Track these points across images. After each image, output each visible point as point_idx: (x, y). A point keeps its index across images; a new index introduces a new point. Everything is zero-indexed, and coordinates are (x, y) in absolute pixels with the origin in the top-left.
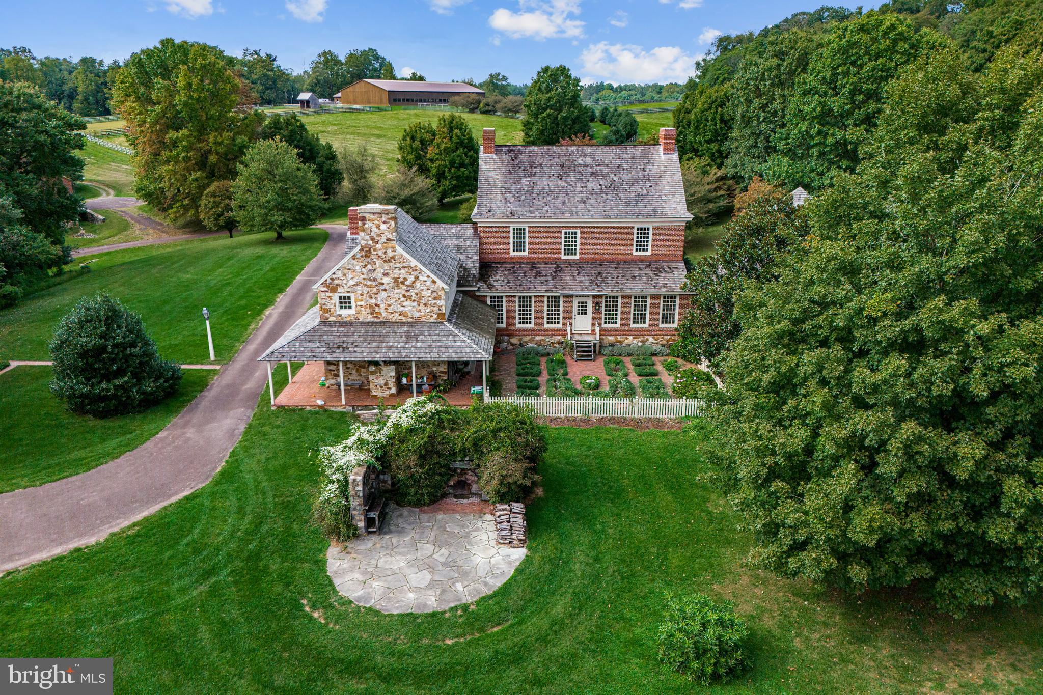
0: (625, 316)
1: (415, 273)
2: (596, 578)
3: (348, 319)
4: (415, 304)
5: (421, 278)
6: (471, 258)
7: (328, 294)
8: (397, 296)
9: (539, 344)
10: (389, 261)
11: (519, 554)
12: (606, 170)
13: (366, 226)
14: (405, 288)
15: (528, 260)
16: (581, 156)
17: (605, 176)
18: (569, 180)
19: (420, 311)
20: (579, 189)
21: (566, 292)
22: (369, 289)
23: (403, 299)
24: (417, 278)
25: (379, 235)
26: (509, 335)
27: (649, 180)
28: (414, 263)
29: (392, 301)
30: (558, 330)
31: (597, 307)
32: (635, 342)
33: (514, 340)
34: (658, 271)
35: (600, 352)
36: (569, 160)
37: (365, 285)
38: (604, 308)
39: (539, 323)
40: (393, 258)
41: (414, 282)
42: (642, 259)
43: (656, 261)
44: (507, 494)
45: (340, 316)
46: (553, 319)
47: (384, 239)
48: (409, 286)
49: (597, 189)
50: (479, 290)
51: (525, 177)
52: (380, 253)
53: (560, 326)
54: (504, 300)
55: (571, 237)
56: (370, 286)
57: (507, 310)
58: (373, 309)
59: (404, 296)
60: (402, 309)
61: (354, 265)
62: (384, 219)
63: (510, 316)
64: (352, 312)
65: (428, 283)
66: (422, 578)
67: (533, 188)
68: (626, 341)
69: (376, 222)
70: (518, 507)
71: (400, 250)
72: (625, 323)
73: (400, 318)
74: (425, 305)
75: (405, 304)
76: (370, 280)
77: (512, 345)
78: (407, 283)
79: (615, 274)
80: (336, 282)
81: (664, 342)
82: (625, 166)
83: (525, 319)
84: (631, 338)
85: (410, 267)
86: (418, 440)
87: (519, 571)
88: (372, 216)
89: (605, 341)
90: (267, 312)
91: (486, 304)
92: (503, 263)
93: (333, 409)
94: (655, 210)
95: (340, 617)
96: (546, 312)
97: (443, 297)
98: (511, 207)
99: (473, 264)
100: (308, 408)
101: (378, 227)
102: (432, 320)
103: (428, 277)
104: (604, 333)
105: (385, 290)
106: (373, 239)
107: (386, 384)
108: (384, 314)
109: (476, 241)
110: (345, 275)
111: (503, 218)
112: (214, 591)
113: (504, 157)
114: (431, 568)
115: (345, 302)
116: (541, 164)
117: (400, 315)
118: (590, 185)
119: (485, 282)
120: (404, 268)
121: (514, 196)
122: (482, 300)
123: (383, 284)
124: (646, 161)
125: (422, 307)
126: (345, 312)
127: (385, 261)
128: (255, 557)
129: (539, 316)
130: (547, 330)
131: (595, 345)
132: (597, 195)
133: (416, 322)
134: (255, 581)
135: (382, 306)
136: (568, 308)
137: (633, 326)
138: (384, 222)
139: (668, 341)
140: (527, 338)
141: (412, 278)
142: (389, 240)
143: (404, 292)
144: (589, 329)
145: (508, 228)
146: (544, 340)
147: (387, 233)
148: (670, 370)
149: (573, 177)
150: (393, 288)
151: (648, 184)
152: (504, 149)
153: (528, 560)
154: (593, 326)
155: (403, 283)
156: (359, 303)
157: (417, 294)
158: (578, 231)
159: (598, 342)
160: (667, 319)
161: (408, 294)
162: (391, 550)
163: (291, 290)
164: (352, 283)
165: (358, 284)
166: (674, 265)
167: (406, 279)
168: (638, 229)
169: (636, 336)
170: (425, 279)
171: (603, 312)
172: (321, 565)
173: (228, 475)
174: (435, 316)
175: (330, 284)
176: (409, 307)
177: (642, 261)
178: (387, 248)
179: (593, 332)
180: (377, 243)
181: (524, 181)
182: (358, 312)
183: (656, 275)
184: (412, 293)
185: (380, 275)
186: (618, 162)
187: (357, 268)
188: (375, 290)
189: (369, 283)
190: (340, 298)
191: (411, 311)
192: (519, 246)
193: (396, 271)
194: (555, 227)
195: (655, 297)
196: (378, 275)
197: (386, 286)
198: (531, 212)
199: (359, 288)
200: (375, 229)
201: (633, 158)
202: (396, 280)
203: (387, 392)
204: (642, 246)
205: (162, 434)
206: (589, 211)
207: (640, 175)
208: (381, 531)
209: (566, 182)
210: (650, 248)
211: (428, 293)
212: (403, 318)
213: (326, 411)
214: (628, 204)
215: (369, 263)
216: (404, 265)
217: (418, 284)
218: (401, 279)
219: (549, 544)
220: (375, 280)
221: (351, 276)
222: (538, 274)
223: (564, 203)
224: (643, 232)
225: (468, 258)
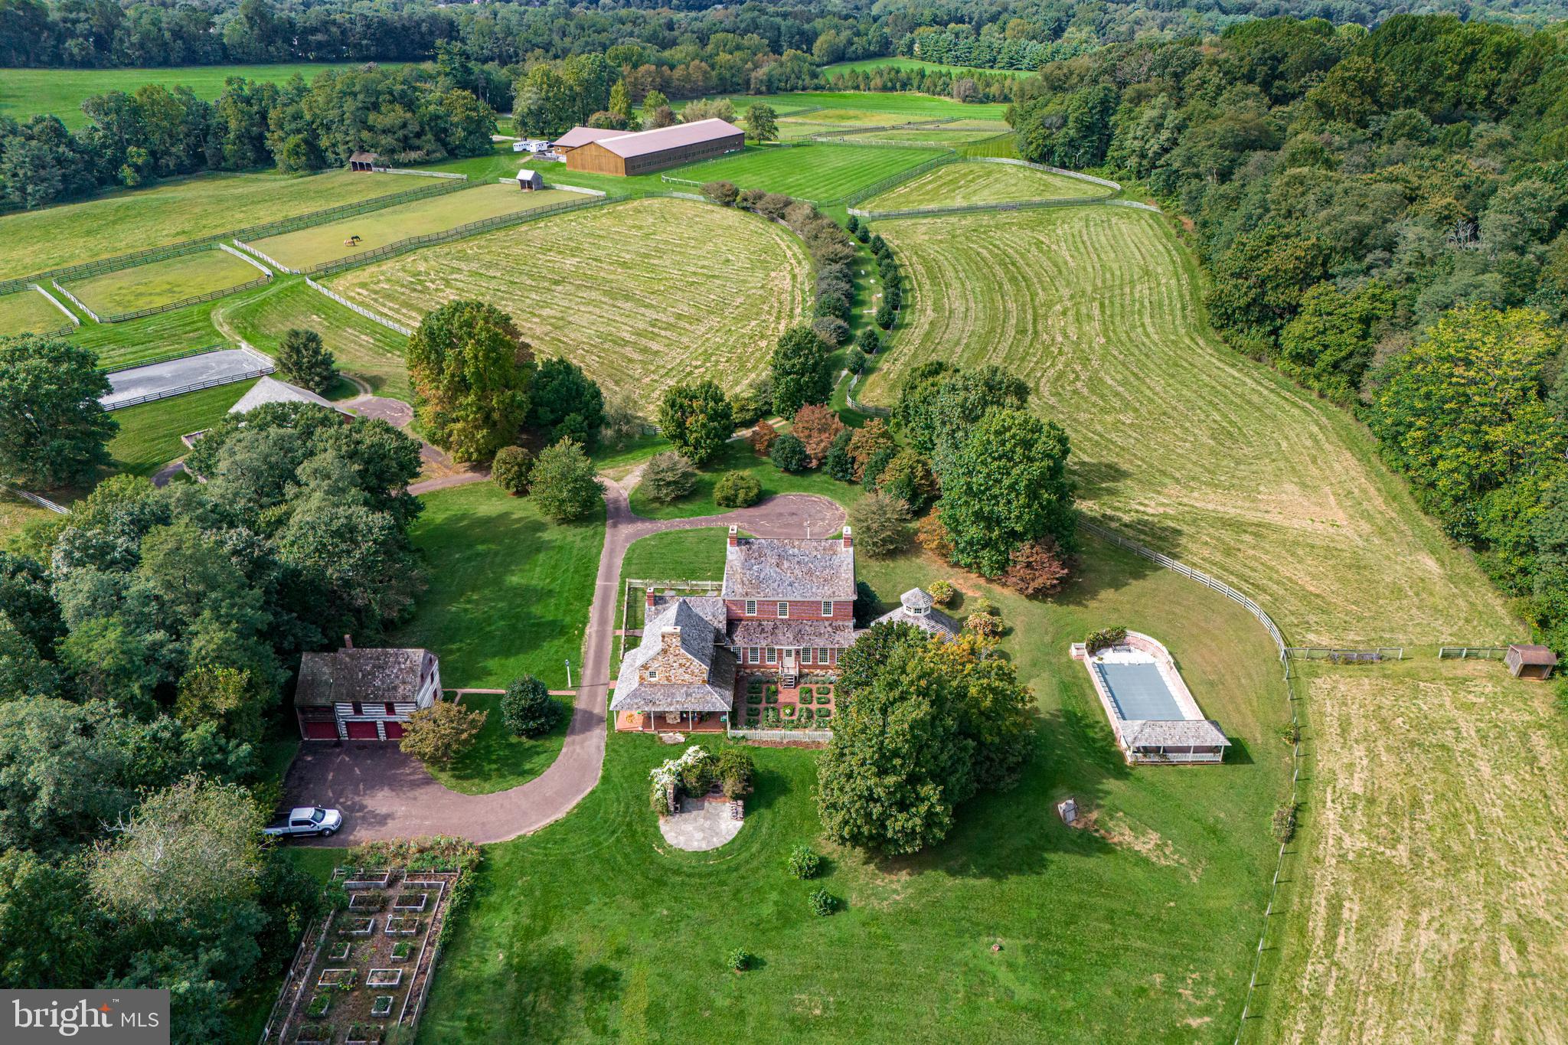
0: (815, 658)
1: (691, 661)
2: (771, 835)
3: (654, 683)
4: (690, 676)
5: (693, 663)
6: (722, 622)
7: (644, 671)
8: (680, 672)
9: (762, 673)
10: (677, 655)
11: (740, 824)
12: (807, 560)
15: (757, 619)
16: (791, 547)
17: (805, 565)
18: (783, 567)
19: (693, 679)
20: (788, 574)
21: (779, 646)
22: (666, 669)
23: (684, 673)
26: (744, 668)
27: (833, 568)
28: (689, 656)
29: (678, 674)
30: (774, 665)
31: (798, 653)
32: (821, 673)
33: (748, 671)
34: (836, 629)
35: (799, 680)
36: (784, 551)
37: (664, 667)
38: (802, 654)
39: (763, 662)
43: (836, 621)
44: (736, 797)
45: (650, 681)
46: (771, 660)
47: (674, 645)
49: (800, 575)
50: (726, 644)
51: (755, 564)
52: (672, 652)
53: (776, 664)
54: (741, 649)
55: (783, 606)
57: (743, 654)
58: (668, 679)
61: (658, 657)
62: (674, 636)
63: (745, 657)
64: (656, 679)
65: (697, 666)
66: (699, 835)
67: (760, 573)
68: (816, 673)
70: (740, 802)
71: (683, 651)
72: (815, 662)
74: (697, 676)
76: (667, 664)
77: (747, 673)
78: (686, 666)
79: (810, 631)
80: (648, 665)
82: (819, 556)
83: (754, 659)
84: (819, 670)
85: (687, 659)
86: (697, 772)
87: (740, 832)
89: (803, 672)
90: (587, 631)
91: (730, 652)
92: (741, 621)
93: (648, 732)
94: (834, 592)
95: (670, 852)
96: (767, 656)
97: (705, 672)
98: (746, 589)
99: (722, 626)
100: (635, 732)
101: (671, 640)
103: (697, 663)
104: (802, 667)
105: (674, 669)
107: (675, 718)
108: (673, 680)
109: (725, 610)
110: (653, 662)
111: (741, 597)
112: (618, 840)
113: (743, 548)
114: (703, 831)
115: (653, 674)
116: (766, 554)
118: (796, 572)
119: (730, 636)
120: (685, 659)
121: (748, 579)
122: (728, 650)
123: (673, 666)
124: (832, 552)
125: (694, 677)
126: (652, 679)
127: (674, 655)
128: (629, 825)
129: (763, 657)
130: (768, 665)
131: (796, 677)
132: (800, 579)
133: (691, 685)
134: (633, 836)
135: (673, 676)
136: (780, 654)
138: (674, 638)
140: (755, 669)
141: (689, 664)
142: (677, 646)
143: (684, 670)
144: (792, 666)
145: (744, 600)
146: (766, 671)
147: (676, 643)
149: (786, 564)
150: (679, 668)
151: (832, 571)
152: (743, 542)
153: (743, 827)
154: (795, 664)
156: (660, 675)
157: (691, 671)
158: (788, 603)
159: (797, 675)
161: (686, 671)
162: (685, 821)
163: (596, 600)
164: (656, 666)
165: (660, 666)
166: (846, 624)
167: (685, 664)
168: (825, 601)
169: (821, 670)
171: (802, 656)
172: (657, 828)
173: (606, 779)
174: (701, 682)
175: (645, 667)
178: (675, 650)
179: (795, 668)
180: (671, 647)
181: (755, 567)
182: (660, 679)
183: (834, 632)
184: (689, 670)
185: (672, 662)
186: (815, 553)
187: (660, 659)
188: (669, 669)
189: (666, 666)
190: (650, 673)
191: (688, 679)
192: (751, 611)
193: (680, 661)
194: (773, 600)
195: (832, 649)
198: (758, 593)
200: (669, 641)
201: (825, 550)
202: (680, 664)
204: (827, 611)
205: (564, 750)
206: (795, 590)
207: (828, 564)
208: (682, 811)
209: (781, 569)
210: (832, 613)
211: (697, 670)
212: (684, 683)
213: (644, 733)
214: (819, 585)
215: (666, 656)
216: (685, 657)
217: (691, 666)
218: (683, 664)
219: (754, 817)
220: (669, 664)
221: (656, 663)
222: (763, 630)
223: (779, 586)
224: (828, 603)
225: (720, 622)
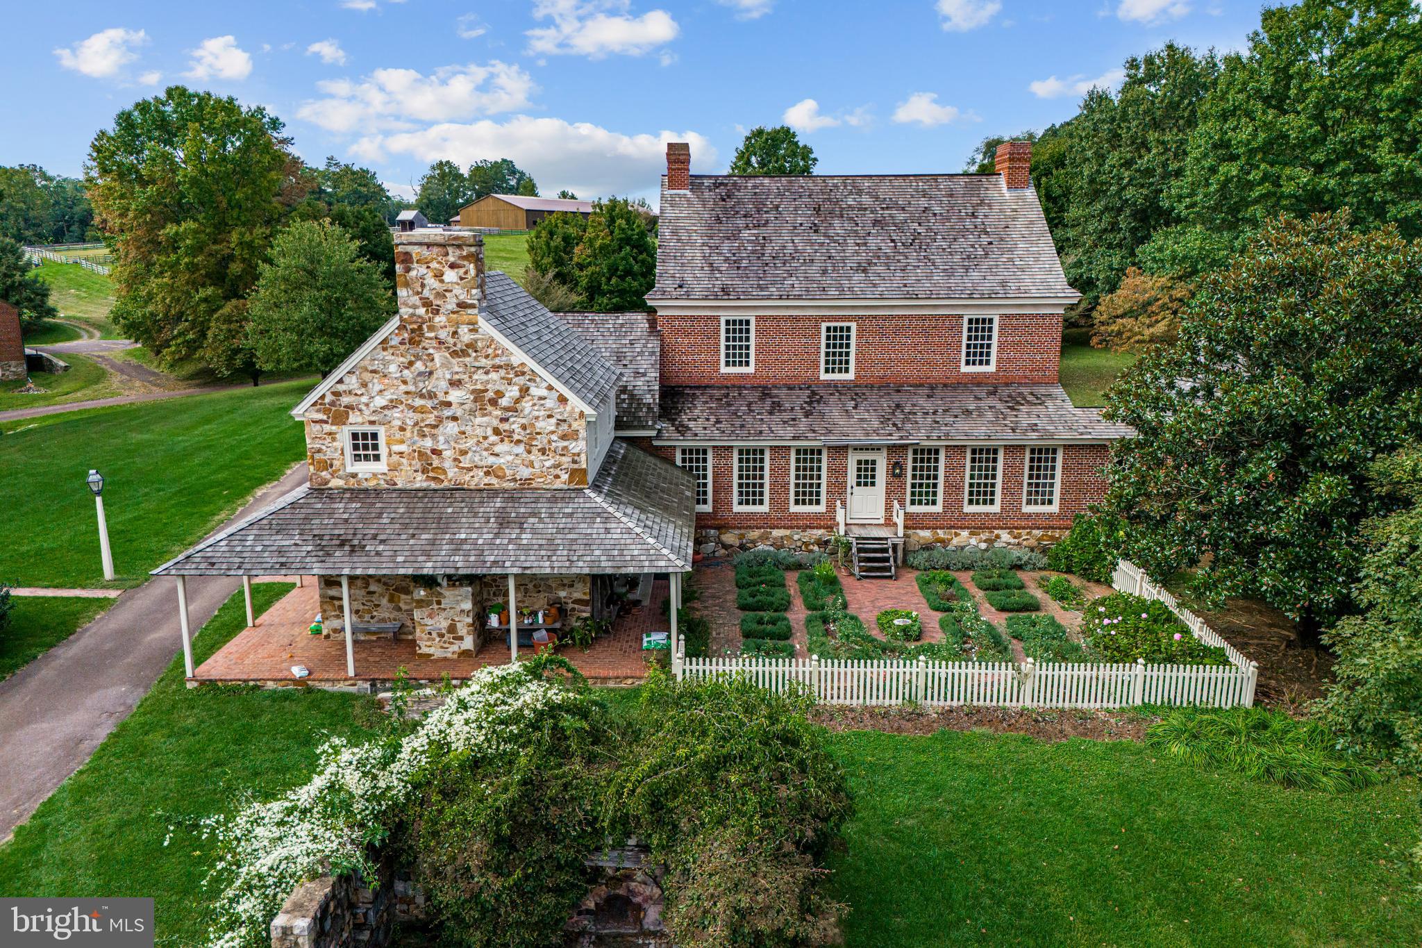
0: (953, 488)
1: (521, 380)
3: (372, 484)
4: (520, 449)
5: (534, 391)
6: (644, 375)
7: (327, 428)
8: (479, 431)
9: (778, 545)
10: (464, 353)
12: (901, 216)
13: (413, 273)
14: (499, 413)
15: (756, 382)
16: (851, 193)
17: (900, 227)
18: (831, 232)
19: (531, 465)
20: (851, 248)
21: (834, 440)
22: (418, 416)
23: (493, 438)
24: (525, 391)
25: (441, 295)
26: (718, 528)
27: (987, 233)
28: (518, 357)
29: (471, 443)
30: (818, 517)
31: (896, 471)
32: (973, 541)
33: (730, 538)
34: (1014, 403)
35: (905, 561)
36: (829, 200)
37: (411, 407)
38: (909, 473)
39: (779, 502)
40: (472, 345)
41: (517, 401)
42: (977, 381)
43: (1007, 385)
45: (354, 476)
46: (808, 494)
47: (451, 305)
48: (507, 409)
49: (887, 248)
50: (658, 437)
51: (747, 227)
52: (443, 334)
53: (822, 508)
54: (710, 456)
55: (838, 338)
56: (421, 410)
57: (716, 475)
58: (427, 461)
59: (496, 431)
60: (492, 460)
61: (386, 363)
62: (451, 259)
63: (722, 488)
64: (381, 467)
65: (549, 403)
67: (763, 246)
68: (955, 541)
69: (434, 265)
71: (487, 327)
72: (952, 504)
73: (486, 480)
74: (543, 451)
75: (497, 449)
76: (422, 396)
77: (725, 546)
78: (504, 402)
79: (929, 406)
80: (345, 400)
81: (1033, 542)
82: (937, 210)
83: (751, 494)
84: (965, 533)
85: (509, 366)
86: (492, 798)
88: (425, 252)
89: (913, 540)
90: (261, 492)
91: (673, 463)
92: (706, 387)
93: (327, 687)
94: (1003, 284)
96: (793, 481)
97: (583, 433)
98: (722, 280)
99: (647, 386)
100: (270, 685)
101: (439, 276)
102: (558, 485)
103: (550, 388)
104: (913, 522)
105: (455, 419)
106: (427, 303)
107: (452, 629)
108: (452, 472)
109: (654, 344)
110: (364, 385)
111: (706, 298)
113: (707, 194)
115: (365, 445)
116: (777, 207)
117: (487, 474)
118: (873, 242)
119: (672, 421)
120: (497, 368)
121: (727, 259)
122: (664, 455)
123: (449, 404)
124: (975, 200)
125: (535, 456)
126: (364, 469)
127: (455, 354)
129: (780, 487)
130: (797, 516)
131: (895, 547)
132: (888, 258)
133: (521, 492)
135: (446, 454)
136: (838, 473)
137: (968, 509)
138: (453, 266)
139: (1039, 540)
140: (755, 534)
141: (514, 392)
142: (462, 305)
143: (495, 423)
144: (880, 514)
145: (717, 318)
146: (790, 538)
147: (457, 290)
148: (1062, 599)
149: (838, 227)
150: (472, 412)
151: (985, 240)
152: (707, 182)
154: (889, 508)
155: (494, 402)
156: (396, 448)
157: (524, 427)
158: (854, 326)
159: (900, 542)
160: (1040, 493)
161: (506, 426)
164: (380, 402)
165: (393, 404)
166: (1042, 390)
167: (500, 394)
168: (970, 321)
169: (974, 530)
170: (544, 392)
171: (909, 481)
174: (565, 477)
175: (333, 404)
176: (508, 456)
177: (979, 384)
178: (458, 324)
179: (889, 522)
180: (437, 312)
181: (745, 234)
182: (394, 468)
183: (1012, 408)
184: (515, 425)
185: (444, 384)
186: (924, 203)
187: (393, 368)
188: (431, 419)
189: (418, 402)
190: (355, 436)
191: (511, 465)
192: (737, 355)
193: (479, 376)
194: (809, 318)
195: (1012, 449)
196: (439, 384)
197: (456, 410)
198: (760, 288)
199: (396, 413)
200: (431, 281)
201: (951, 196)
202: (478, 395)
203: (455, 648)
204: (978, 354)
206: (875, 285)
207: (968, 224)
209: (826, 236)
210: (993, 358)
211: (550, 425)
212: (494, 481)
213: (310, 690)
214: (950, 273)
215: (418, 357)
216: (497, 361)
217: (526, 405)
218: (490, 394)
220: (431, 395)
221: (377, 387)
222: (776, 407)
223: (825, 272)
224: (980, 326)
225: (637, 374)
